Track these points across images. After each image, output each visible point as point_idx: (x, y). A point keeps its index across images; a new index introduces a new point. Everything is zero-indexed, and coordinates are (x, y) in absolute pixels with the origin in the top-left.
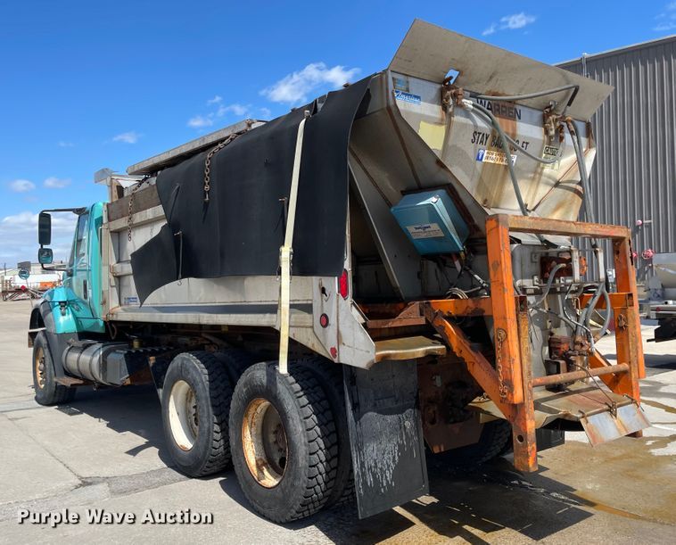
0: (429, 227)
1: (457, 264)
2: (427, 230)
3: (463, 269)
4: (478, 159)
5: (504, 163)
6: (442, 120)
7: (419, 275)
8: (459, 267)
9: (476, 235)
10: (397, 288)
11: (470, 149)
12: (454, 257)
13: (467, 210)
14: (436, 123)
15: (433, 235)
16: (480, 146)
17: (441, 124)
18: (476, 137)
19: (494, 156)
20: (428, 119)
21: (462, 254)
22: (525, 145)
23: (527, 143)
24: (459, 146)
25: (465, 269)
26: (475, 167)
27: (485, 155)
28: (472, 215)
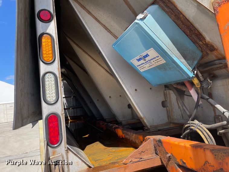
0: (147, 56)
1: (193, 92)
2: (147, 59)
3: (200, 97)
7: (164, 104)
8: (195, 96)
9: (212, 57)
10: (142, 118)
12: (188, 85)
13: (193, 26)
15: (154, 64)
21: (196, 81)
25: (202, 98)
28: (201, 31)
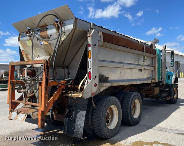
4: (41, 44)
5: (48, 43)
6: (29, 39)
11: (38, 43)
14: (29, 40)
16: (40, 41)
17: (30, 40)
18: (38, 39)
19: (45, 42)
20: (27, 40)
22: (51, 36)
23: (52, 35)
24: (36, 43)
26: (42, 47)
27: (42, 43)
